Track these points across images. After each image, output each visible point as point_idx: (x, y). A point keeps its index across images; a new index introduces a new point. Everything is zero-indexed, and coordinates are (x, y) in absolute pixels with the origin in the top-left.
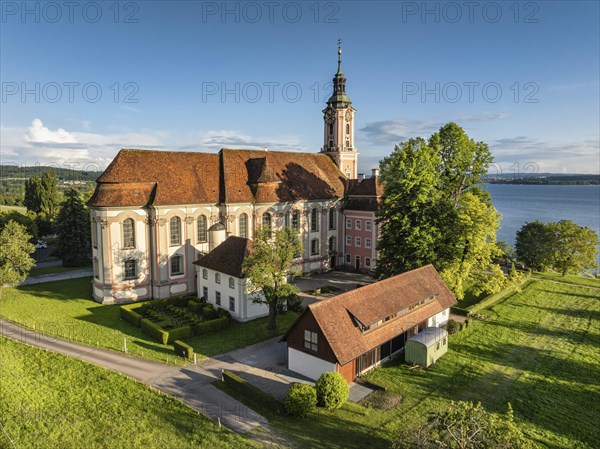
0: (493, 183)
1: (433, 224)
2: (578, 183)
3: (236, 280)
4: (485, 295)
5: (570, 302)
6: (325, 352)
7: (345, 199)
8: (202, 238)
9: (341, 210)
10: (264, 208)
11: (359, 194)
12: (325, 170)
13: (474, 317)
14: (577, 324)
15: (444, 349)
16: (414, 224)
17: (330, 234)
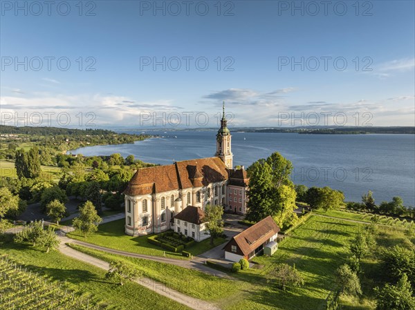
0: (300, 133)
1: (270, 198)
2: (353, 133)
3: (196, 225)
4: (291, 226)
5: (325, 227)
6: (239, 252)
7: (229, 180)
8: (172, 205)
9: (227, 185)
10: (197, 189)
11: (235, 177)
12: (219, 166)
13: (287, 235)
14: (325, 237)
15: (277, 249)
16: (262, 198)
17: (223, 196)
